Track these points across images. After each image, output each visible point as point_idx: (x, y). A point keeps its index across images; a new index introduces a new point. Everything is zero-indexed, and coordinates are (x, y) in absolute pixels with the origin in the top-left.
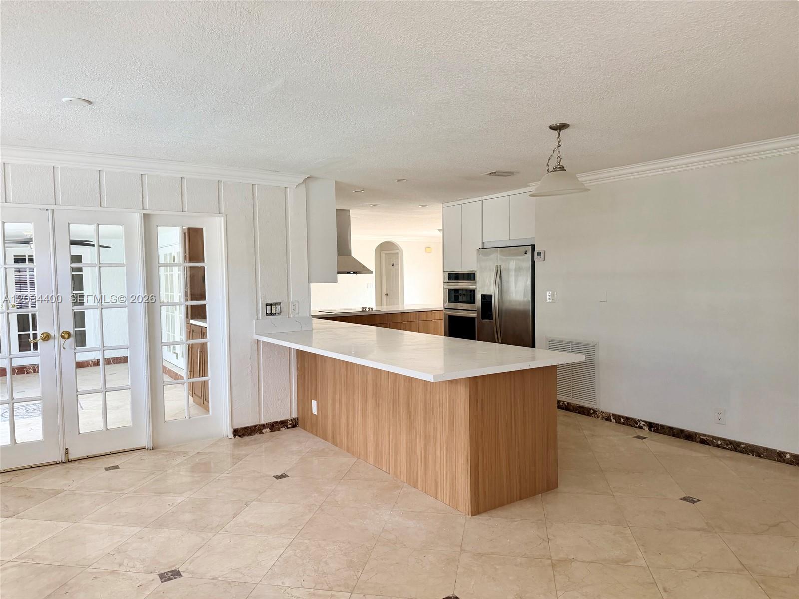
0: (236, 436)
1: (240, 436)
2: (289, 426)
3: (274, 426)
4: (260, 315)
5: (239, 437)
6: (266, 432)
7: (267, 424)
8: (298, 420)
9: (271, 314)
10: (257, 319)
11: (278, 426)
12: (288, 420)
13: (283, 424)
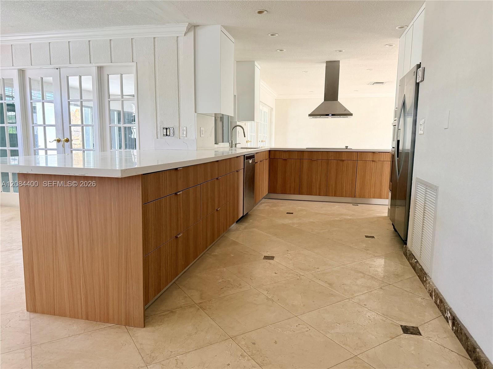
4: (159, 136)
9: (167, 135)
10: (157, 138)
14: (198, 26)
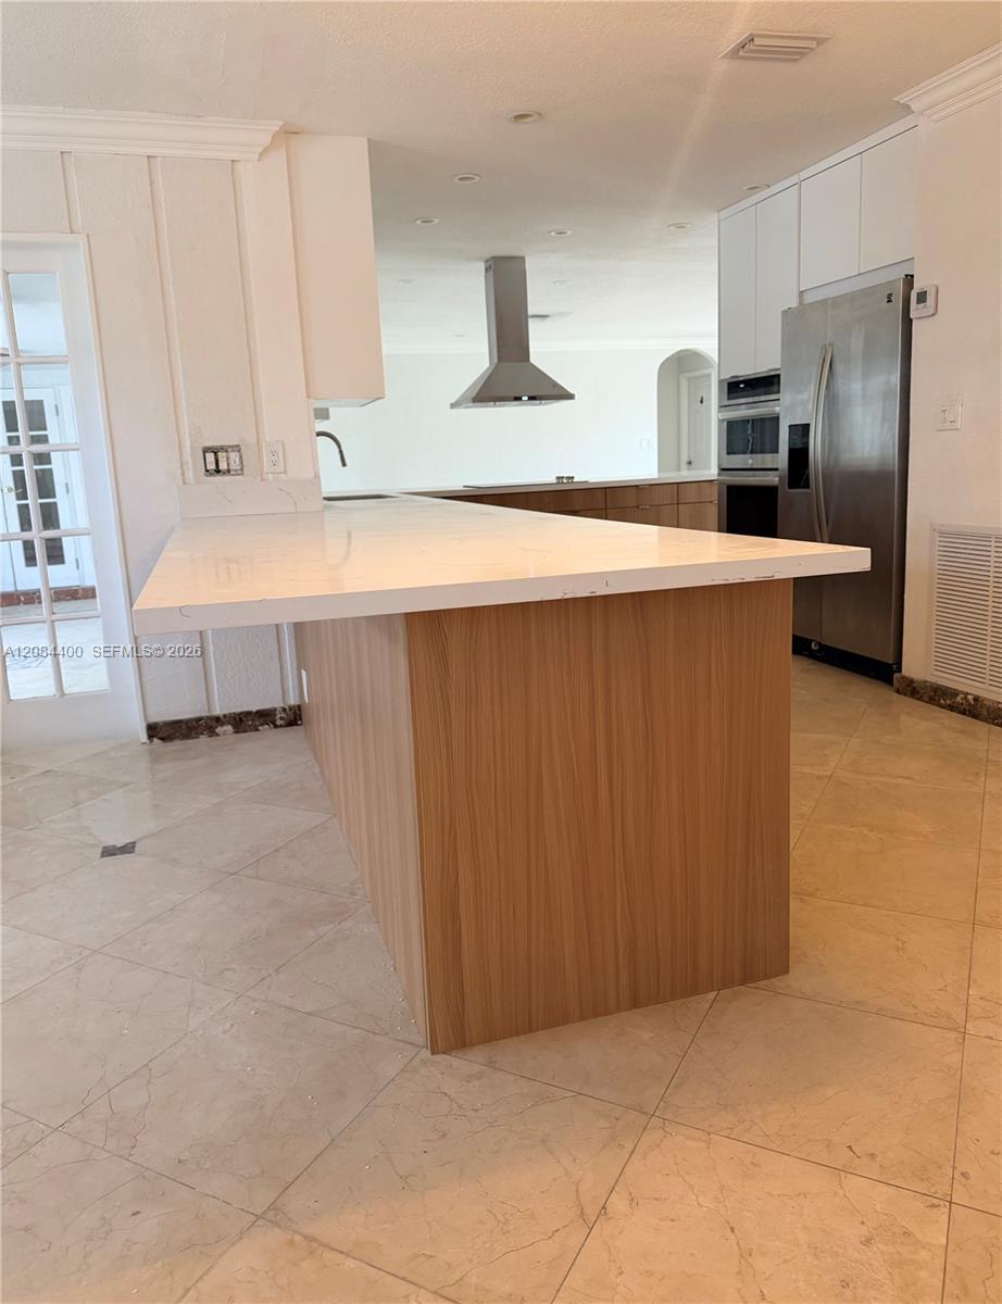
0: (155, 740)
1: (162, 739)
2: (279, 722)
3: (244, 722)
4: (190, 474)
5: (160, 742)
6: (225, 733)
7: (225, 716)
8: (300, 710)
9: (218, 471)
10: (184, 483)
11: (253, 720)
12: (275, 710)
13: (265, 717)
14: (296, 133)
